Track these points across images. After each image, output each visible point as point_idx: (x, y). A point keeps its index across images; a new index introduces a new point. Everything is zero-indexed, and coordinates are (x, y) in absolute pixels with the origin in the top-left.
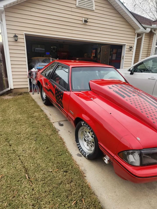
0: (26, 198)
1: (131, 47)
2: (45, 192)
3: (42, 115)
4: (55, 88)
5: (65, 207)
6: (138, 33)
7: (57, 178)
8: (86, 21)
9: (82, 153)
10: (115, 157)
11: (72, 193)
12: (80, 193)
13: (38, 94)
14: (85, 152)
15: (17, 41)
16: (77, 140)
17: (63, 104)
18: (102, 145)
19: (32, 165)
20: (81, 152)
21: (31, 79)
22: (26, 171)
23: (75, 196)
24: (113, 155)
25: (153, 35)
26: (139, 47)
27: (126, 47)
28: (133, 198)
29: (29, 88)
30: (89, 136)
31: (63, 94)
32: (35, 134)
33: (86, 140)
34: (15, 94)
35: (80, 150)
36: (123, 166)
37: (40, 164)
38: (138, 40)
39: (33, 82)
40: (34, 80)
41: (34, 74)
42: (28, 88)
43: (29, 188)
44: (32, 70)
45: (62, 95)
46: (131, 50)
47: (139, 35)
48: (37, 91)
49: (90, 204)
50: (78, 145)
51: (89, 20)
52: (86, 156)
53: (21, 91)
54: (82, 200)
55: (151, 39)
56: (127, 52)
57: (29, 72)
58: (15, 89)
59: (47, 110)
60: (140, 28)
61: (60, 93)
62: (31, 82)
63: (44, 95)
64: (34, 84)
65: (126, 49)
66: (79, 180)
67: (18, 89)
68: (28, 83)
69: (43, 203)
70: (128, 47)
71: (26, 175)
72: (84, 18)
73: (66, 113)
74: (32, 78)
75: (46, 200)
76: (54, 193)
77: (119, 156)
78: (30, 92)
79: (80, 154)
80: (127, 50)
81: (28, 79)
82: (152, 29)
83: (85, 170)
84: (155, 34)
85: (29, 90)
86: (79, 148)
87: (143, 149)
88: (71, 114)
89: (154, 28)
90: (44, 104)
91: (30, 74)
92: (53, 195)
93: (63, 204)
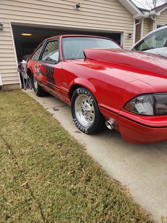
0: (5, 173)
1: (130, 34)
2: (32, 165)
3: (34, 102)
5: (58, 177)
6: (136, 19)
7: (49, 151)
8: (78, 6)
9: (81, 129)
10: (121, 112)
11: (68, 164)
12: (79, 162)
13: (31, 89)
14: (84, 127)
15: (3, 31)
16: (74, 116)
17: (54, 81)
18: (103, 105)
19: (17, 142)
20: (79, 129)
21: (22, 73)
22: (9, 147)
23: (72, 166)
24: (117, 111)
25: (153, 23)
26: (139, 32)
27: (125, 34)
28: (148, 165)
29: (21, 84)
30: (87, 106)
32: (24, 117)
33: (84, 110)
34: (4, 91)
35: (78, 126)
37: (28, 140)
38: (137, 26)
39: (24, 76)
40: (25, 74)
41: (24, 66)
42: (19, 84)
43: (10, 163)
44: (22, 62)
45: (53, 70)
46: (130, 38)
47: (137, 21)
48: (29, 88)
49: (93, 172)
50: (75, 121)
51: (81, 6)
52: (86, 130)
53: (11, 87)
54: (82, 170)
55: (151, 27)
56: (126, 41)
57: (19, 65)
58: (4, 86)
59: (40, 100)
60: (138, 13)
61: (50, 68)
62: (22, 77)
64: (25, 78)
65: (125, 37)
66: (77, 151)
67: (8, 85)
68: (19, 78)
69: (28, 175)
70: (127, 35)
71: (9, 150)
72: (75, 3)
73: (59, 88)
74: (22, 71)
75: (33, 172)
76: (44, 165)
77: (125, 109)
78: (22, 88)
79: (79, 130)
80: (127, 38)
81: (19, 73)
82: (151, 16)
83: (85, 144)
84: (155, 21)
85: (21, 87)
86: (77, 124)
88: (64, 86)
89: (153, 14)
90: (36, 96)
91: (20, 67)
92: (43, 167)
93: (56, 175)
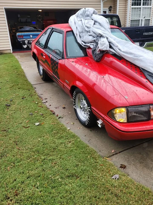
4: (50, 58)
17: (58, 75)
18: (95, 109)
24: (104, 116)
31: (58, 63)
33: (82, 107)
36: (111, 124)
45: (58, 65)
61: (55, 62)
63: (41, 68)
73: (62, 84)
77: (108, 116)
87: (130, 106)
88: (67, 83)
